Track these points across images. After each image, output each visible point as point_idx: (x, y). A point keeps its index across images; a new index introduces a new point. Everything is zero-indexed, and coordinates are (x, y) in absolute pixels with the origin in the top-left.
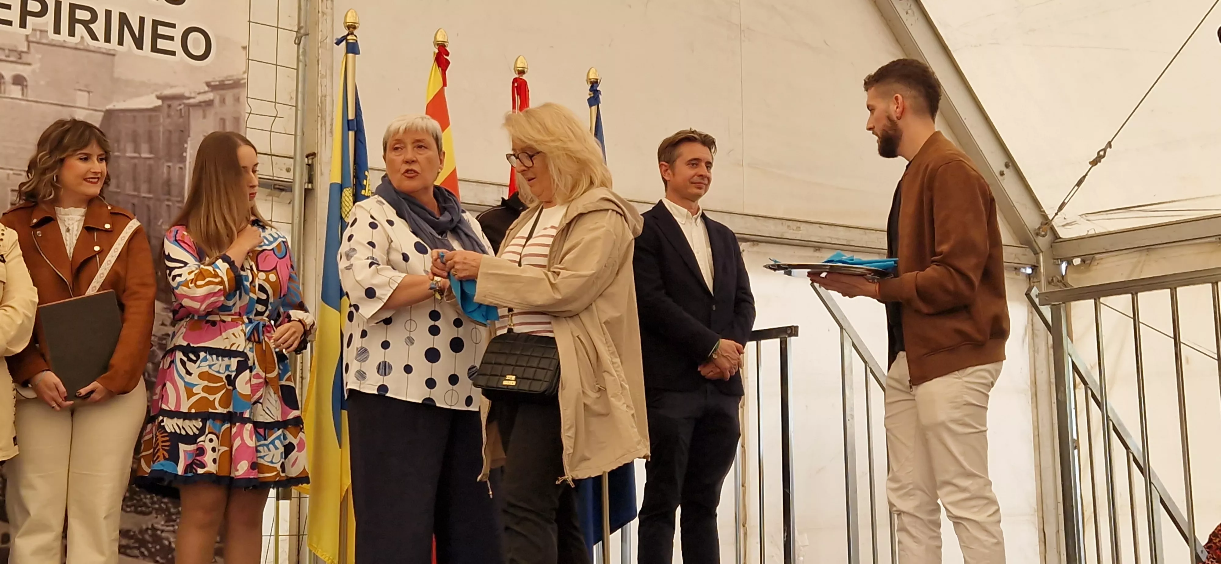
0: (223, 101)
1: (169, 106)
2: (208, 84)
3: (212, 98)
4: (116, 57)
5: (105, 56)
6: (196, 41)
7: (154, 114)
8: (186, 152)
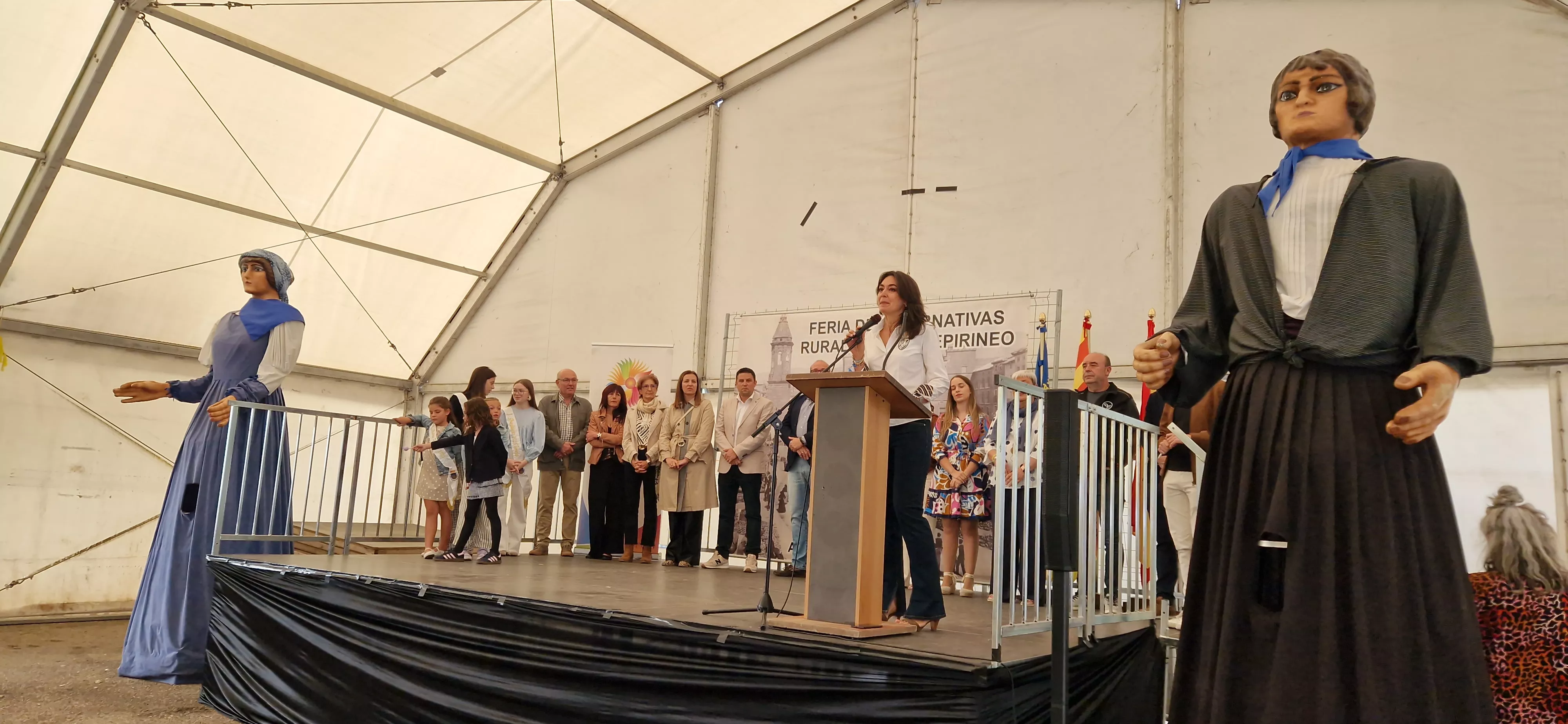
0: (1019, 358)
1: (996, 366)
2: (1012, 354)
3: (1014, 358)
4: (976, 351)
5: (972, 352)
6: (1007, 337)
7: (990, 370)
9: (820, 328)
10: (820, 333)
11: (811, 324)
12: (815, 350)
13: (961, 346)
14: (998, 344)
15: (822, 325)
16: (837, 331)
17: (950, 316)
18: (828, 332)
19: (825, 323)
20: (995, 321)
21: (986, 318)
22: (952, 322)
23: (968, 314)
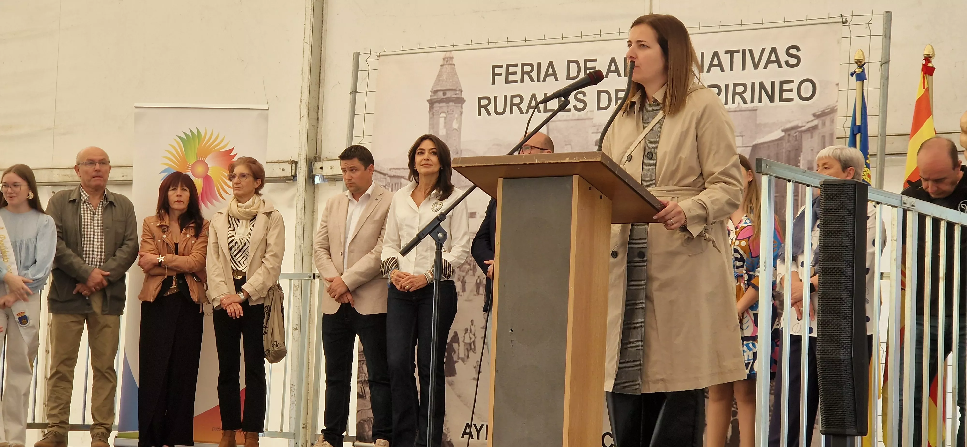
0: (824, 124)
1: (789, 135)
2: (814, 115)
3: (816, 124)
4: (758, 111)
5: (751, 112)
6: (807, 88)
7: (779, 142)
8: (799, 162)
9: (508, 73)
10: (508, 82)
11: (494, 67)
12: (500, 109)
13: (733, 103)
14: (791, 100)
15: (511, 69)
16: (535, 78)
17: (716, 54)
18: (522, 81)
19: (516, 65)
20: (787, 63)
21: (773, 58)
22: (720, 65)
23: (744, 51)
